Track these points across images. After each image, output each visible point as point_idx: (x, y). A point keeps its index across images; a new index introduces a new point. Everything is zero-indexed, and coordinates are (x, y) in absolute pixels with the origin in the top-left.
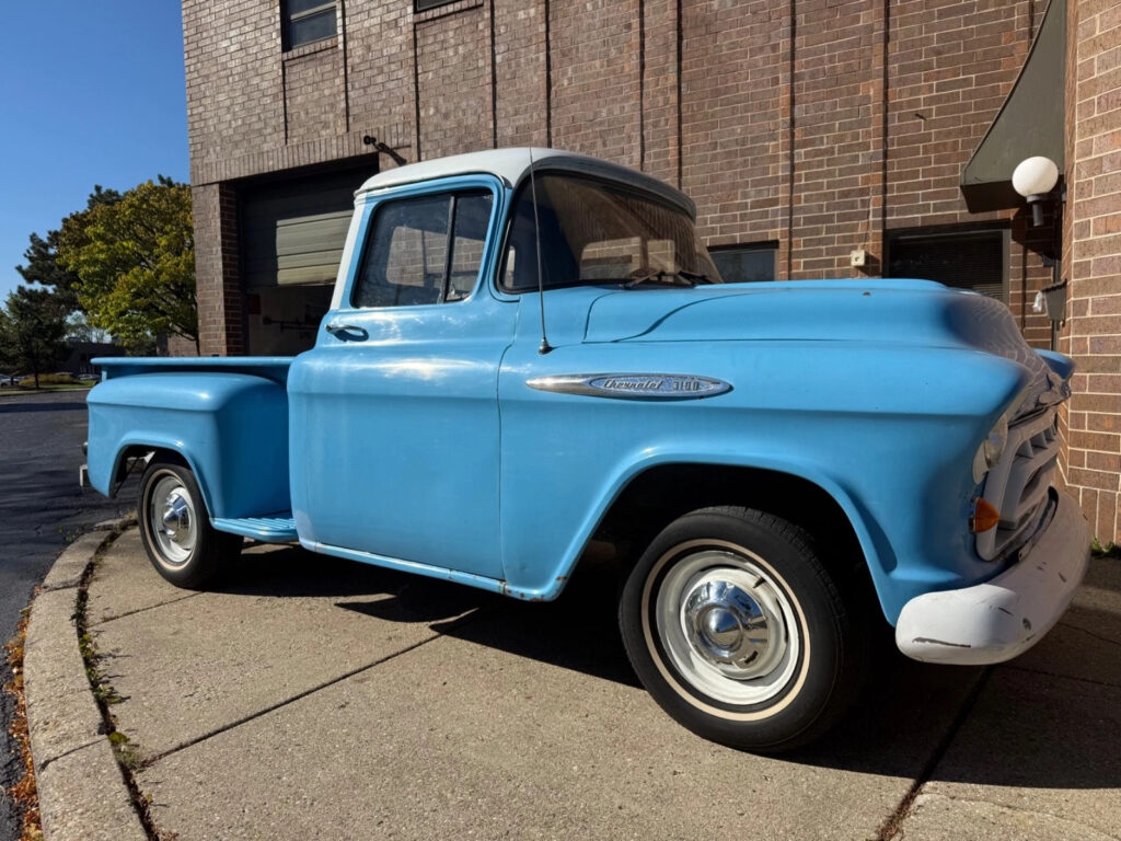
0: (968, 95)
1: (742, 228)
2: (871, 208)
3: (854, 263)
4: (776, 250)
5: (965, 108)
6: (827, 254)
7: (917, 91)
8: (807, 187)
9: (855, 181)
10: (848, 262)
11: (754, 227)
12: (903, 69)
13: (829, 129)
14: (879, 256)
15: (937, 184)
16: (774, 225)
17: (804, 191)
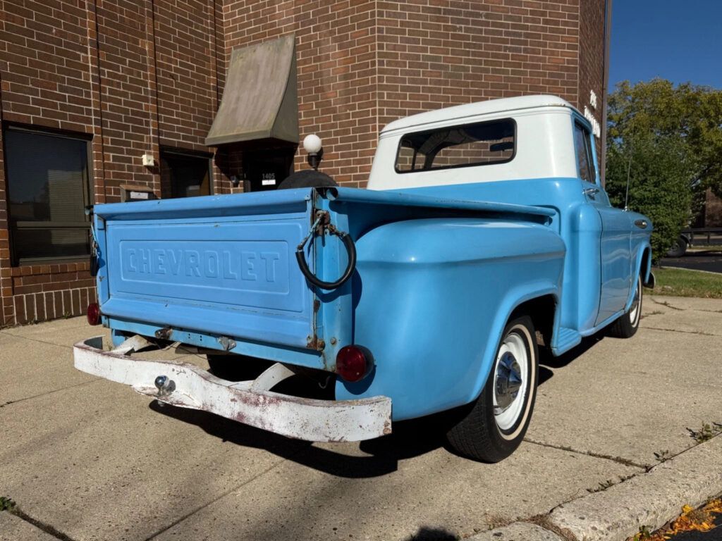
0: (193, 75)
1: (64, 117)
2: (151, 128)
3: (145, 163)
4: (88, 142)
5: (192, 82)
6: (127, 154)
7: (170, 60)
8: (110, 100)
9: (140, 106)
10: (141, 161)
11: (72, 118)
12: (163, 43)
13: (123, 62)
14: (158, 161)
15: (184, 123)
16: (89, 121)
17: (109, 102)
